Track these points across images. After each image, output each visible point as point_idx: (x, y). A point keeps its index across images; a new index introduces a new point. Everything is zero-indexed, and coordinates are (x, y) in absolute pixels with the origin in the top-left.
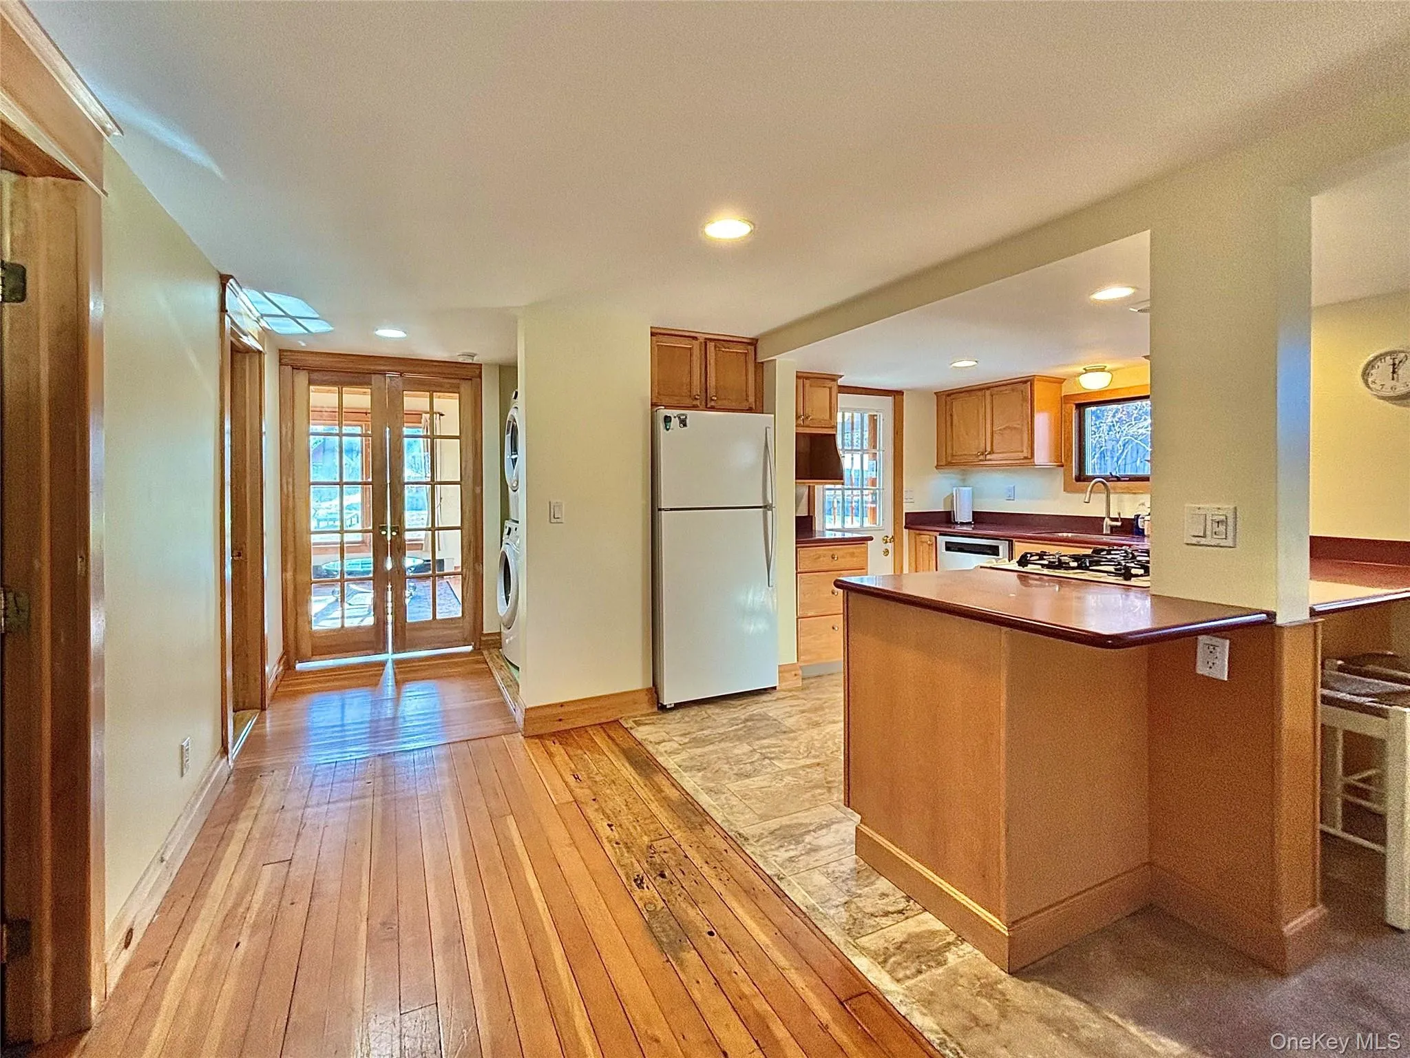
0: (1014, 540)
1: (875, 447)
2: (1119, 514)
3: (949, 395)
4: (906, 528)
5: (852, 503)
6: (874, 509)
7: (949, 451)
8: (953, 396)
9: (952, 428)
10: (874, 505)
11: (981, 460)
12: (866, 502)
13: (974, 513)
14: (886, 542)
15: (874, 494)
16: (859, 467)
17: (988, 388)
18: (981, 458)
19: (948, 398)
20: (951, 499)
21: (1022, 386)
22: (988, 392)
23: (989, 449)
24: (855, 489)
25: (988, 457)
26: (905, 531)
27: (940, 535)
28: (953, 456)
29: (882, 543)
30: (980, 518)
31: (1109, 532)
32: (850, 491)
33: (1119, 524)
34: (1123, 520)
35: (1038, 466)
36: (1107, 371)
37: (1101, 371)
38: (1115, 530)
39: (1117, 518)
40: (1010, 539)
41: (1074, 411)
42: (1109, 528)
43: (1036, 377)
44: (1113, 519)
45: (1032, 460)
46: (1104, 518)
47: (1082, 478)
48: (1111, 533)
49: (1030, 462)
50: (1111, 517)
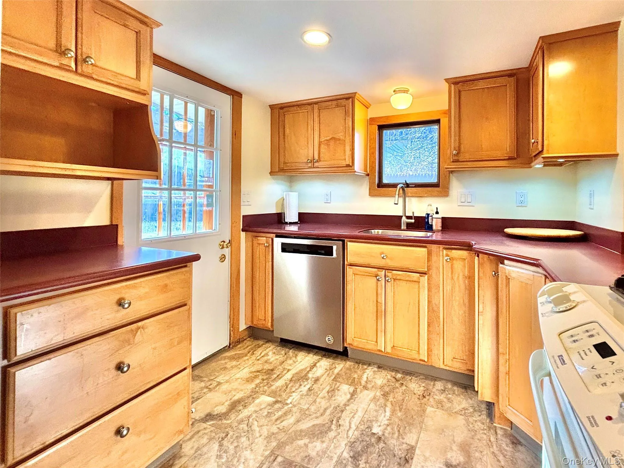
0: (346, 240)
1: (212, 145)
2: (413, 213)
3: (282, 108)
4: (243, 230)
5: (184, 206)
6: (211, 212)
7: (282, 160)
8: (285, 110)
9: (284, 138)
10: (210, 208)
11: (310, 168)
12: (202, 205)
13: (300, 214)
14: (223, 248)
15: (210, 196)
16: (192, 166)
17: (316, 103)
18: (310, 165)
19: (281, 111)
20: (282, 202)
21: (343, 102)
22: (316, 106)
23: (316, 157)
24: (187, 190)
25: (316, 164)
26: (243, 234)
27: (277, 236)
28: (285, 163)
29: (217, 247)
30: (304, 218)
31: (405, 228)
32: (182, 192)
33: (413, 221)
34: (417, 218)
35: (356, 173)
36: (409, 93)
37: (404, 93)
38: (410, 227)
39: (412, 217)
40: (342, 240)
41: (377, 131)
42: (405, 225)
43: (357, 94)
44: (408, 217)
45: (353, 167)
46: (402, 216)
47: (381, 185)
48: (407, 228)
49: (352, 170)
50: (407, 215)
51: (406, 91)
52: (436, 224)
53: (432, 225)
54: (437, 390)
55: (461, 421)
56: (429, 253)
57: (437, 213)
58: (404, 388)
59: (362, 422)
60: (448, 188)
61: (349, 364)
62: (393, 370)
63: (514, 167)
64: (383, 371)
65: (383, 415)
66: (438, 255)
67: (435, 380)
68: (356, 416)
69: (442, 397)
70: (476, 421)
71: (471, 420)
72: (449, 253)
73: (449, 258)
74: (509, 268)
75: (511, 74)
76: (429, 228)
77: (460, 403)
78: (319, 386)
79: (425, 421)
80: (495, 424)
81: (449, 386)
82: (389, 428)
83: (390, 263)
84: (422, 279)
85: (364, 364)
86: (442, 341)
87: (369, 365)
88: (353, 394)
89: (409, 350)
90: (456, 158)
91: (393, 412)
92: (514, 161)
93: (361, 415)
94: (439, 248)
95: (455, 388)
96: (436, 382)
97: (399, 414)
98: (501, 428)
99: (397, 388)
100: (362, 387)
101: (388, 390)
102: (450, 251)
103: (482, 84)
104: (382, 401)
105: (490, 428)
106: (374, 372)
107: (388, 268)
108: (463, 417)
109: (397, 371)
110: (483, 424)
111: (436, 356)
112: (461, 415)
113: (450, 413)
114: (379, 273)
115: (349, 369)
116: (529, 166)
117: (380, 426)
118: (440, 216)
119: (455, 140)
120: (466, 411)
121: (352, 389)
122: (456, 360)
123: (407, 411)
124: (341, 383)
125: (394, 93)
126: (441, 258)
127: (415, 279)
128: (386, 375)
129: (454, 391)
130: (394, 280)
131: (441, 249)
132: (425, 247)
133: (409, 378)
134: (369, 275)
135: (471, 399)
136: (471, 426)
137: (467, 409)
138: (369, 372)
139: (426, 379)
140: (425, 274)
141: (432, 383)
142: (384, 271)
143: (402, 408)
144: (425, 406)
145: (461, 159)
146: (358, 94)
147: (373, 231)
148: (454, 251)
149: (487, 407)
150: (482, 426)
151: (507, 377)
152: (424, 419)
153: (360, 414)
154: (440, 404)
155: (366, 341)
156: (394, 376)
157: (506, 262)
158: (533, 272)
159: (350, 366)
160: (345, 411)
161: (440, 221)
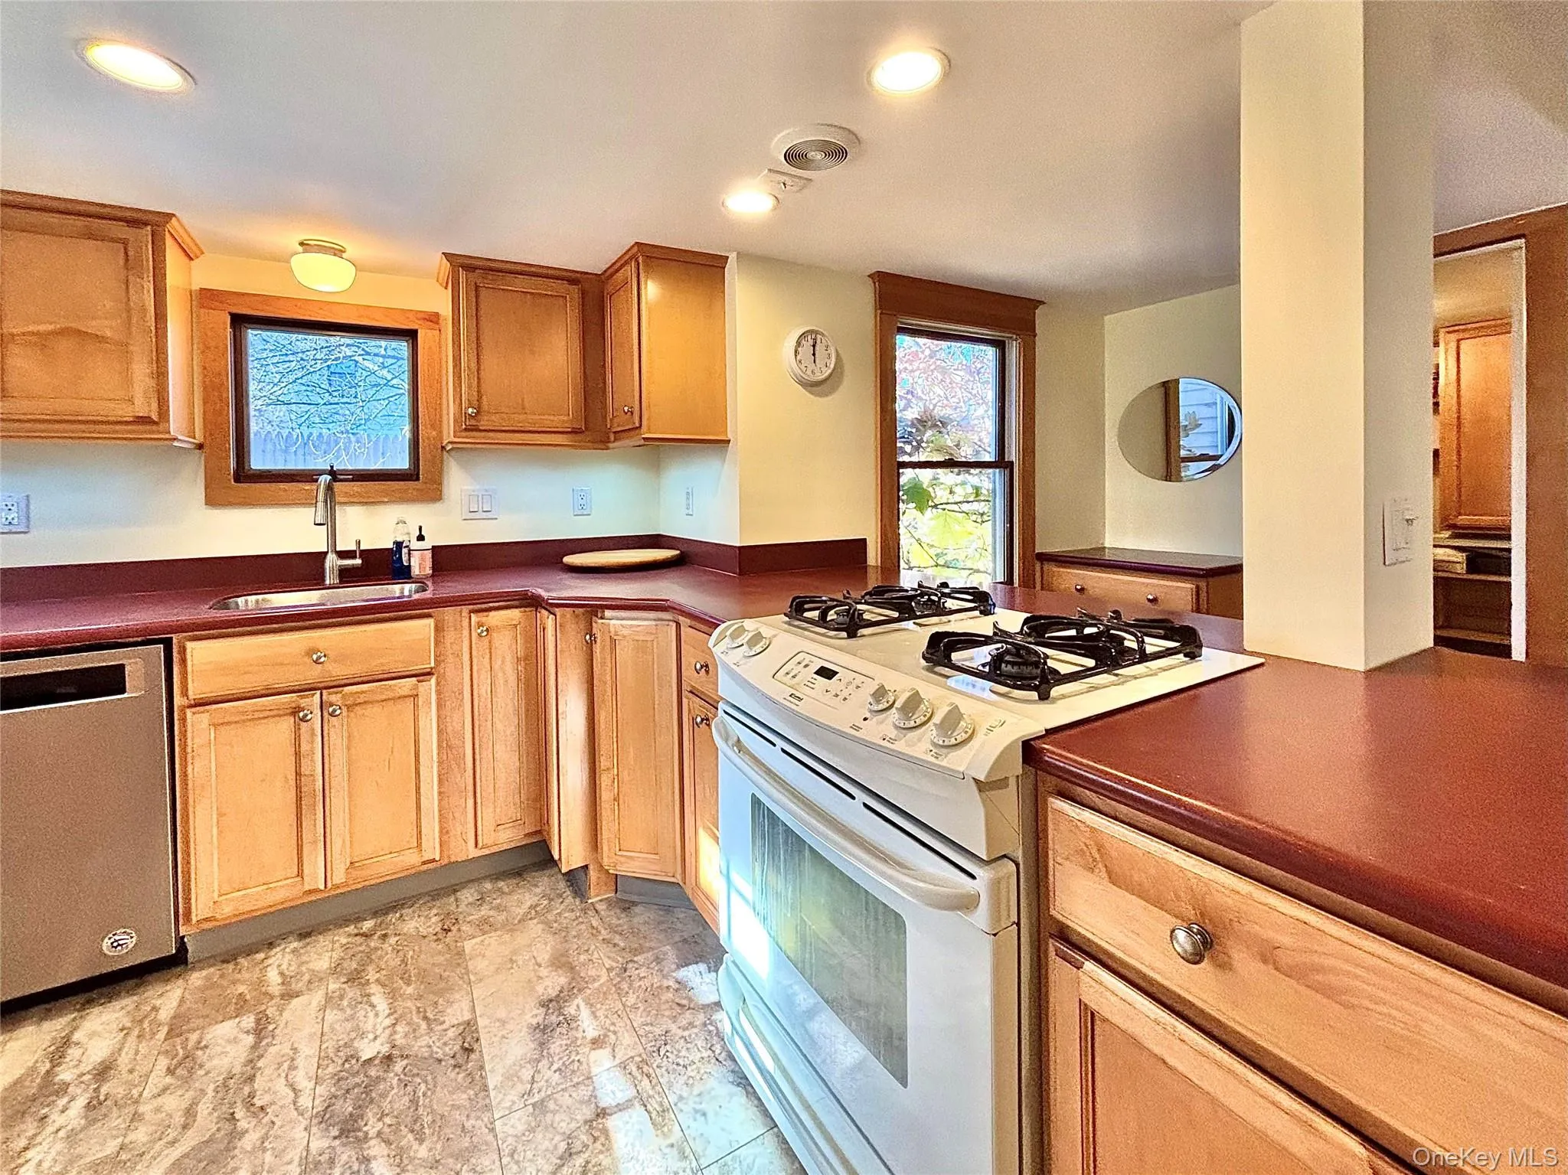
0: (176, 637)
2: (359, 543)
21: (121, 231)
31: (337, 581)
33: (358, 561)
34: (365, 554)
35: (176, 444)
36: (344, 255)
37: (335, 255)
38: (348, 577)
39: (355, 551)
40: (162, 639)
41: (229, 330)
42: (336, 573)
43: (174, 218)
44: (343, 555)
45: (161, 427)
46: (326, 553)
47: (244, 474)
48: (341, 582)
49: (159, 432)
50: (338, 549)
51: (338, 252)
52: (420, 564)
53: (409, 567)
54: (467, 906)
55: (535, 928)
56: (439, 629)
57: (421, 538)
58: (393, 940)
59: (323, 1059)
60: (440, 484)
61: (196, 978)
62: (345, 921)
63: (581, 448)
64: (321, 938)
65: (371, 1014)
66: (458, 629)
67: (455, 891)
68: (300, 1062)
69: (485, 911)
70: (560, 914)
71: (551, 917)
72: (484, 620)
73: (485, 629)
74: (615, 622)
75: (573, 278)
76: (402, 573)
77: (520, 902)
78: (125, 1076)
79: (471, 967)
80: (590, 901)
81: (488, 886)
82: (400, 1028)
83: (337, 671)
84: (423, 688)
85: (250, 951)
86: (470, 802)
87: (271, 945)
88: (260, 1031)
89: (396, 855)
90: (473, 422)
91: (393, 995)
92: (578, 437)
93: (311, 1053)
94: (461, 612)
95: (501, 884)
96: (459, 893)
97: (410, 990)
98: (601, 901)
99: (376, 949)
100: (277, 1000)
101: (355, 966)
102: (485, 614)
103: (520, 284)
104: (352, 993)
105: (584, 911)
106: (294, 951)
107: (326, 684)
108: (535, 921)
109: (359, 919)
110: (573, 911)
111: (460, 839)
112: (531, 919)
113: (512, 927)
114: (303, 703)
115: (210, 985)
116: (603, 447)
117: (375, 1038)
118: (427, 544)
119: (470, 387)
120: (538, 909)
121: (249, 1021)
122: (503, 827)
123: (422, 975)
124: (203, 1027)
125: (300, 249)
126: (466, 633)
127: (405, 691)
128: (333, 942)
129: (499, 889)
130: (348, 707)
131: (465, 613)
132: (429, 616)
133: (392, 917)
134: (277, 714)
135: (536, 886)
136: (555, 925)
137: (537, 905)
138: (279, 963)
139: (433, 900)
140: (430, 674)
141: (452, 899)
142: (318, 692)
143: (410, 976)
144: (459, 944)
145: (484, 424)
146: (178, 220)
147: (241, 601)
148: (492, 613)
149: (569, 884)
150: (572, 915)
151: (616, 804)
152: (466, 968)
153: (308, 1052)
154: (485, 926)
155: (265, 887)
156: (356, 931)
157: (608, 613)
158: (655, 620)
159: (207, 978)
160: (258, 1075)
161: (429, 554)
